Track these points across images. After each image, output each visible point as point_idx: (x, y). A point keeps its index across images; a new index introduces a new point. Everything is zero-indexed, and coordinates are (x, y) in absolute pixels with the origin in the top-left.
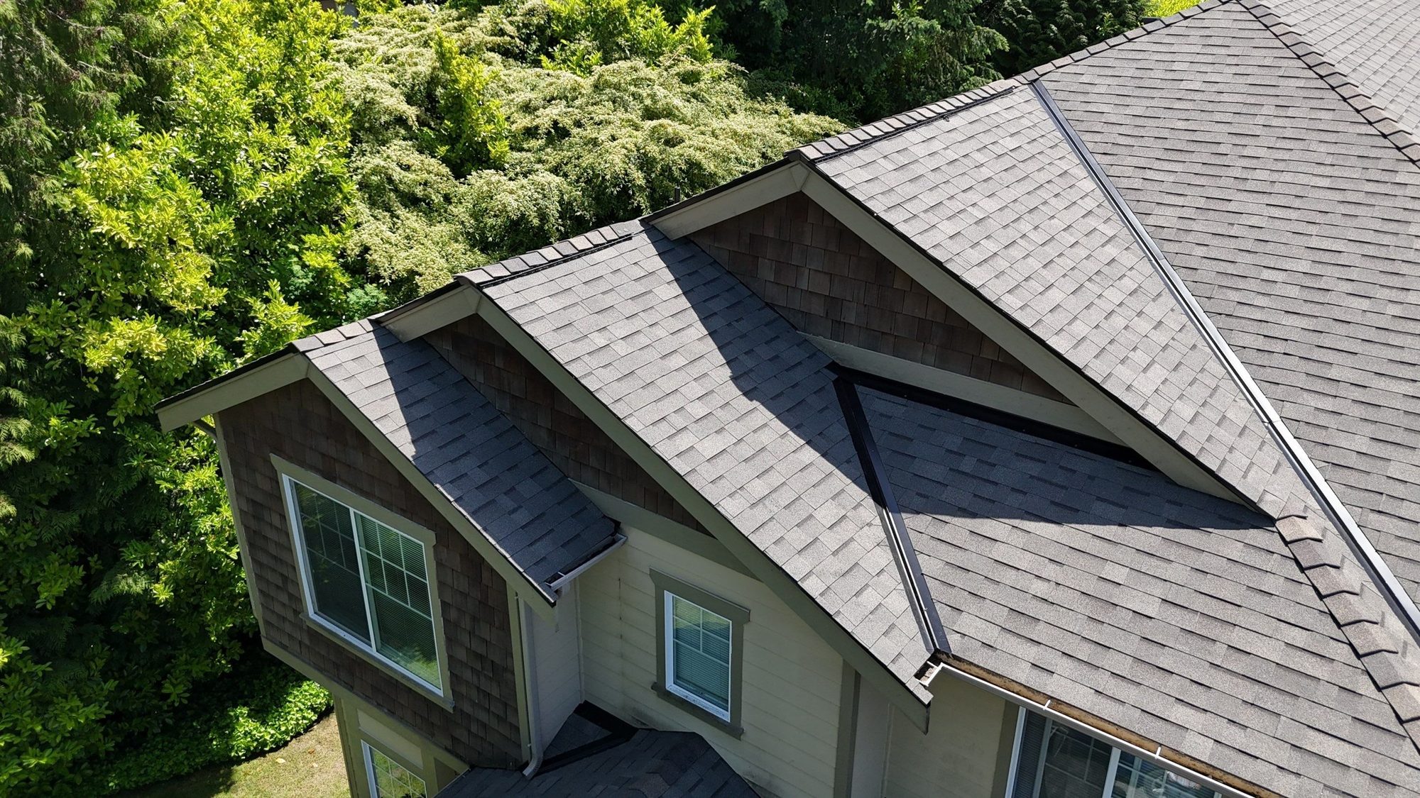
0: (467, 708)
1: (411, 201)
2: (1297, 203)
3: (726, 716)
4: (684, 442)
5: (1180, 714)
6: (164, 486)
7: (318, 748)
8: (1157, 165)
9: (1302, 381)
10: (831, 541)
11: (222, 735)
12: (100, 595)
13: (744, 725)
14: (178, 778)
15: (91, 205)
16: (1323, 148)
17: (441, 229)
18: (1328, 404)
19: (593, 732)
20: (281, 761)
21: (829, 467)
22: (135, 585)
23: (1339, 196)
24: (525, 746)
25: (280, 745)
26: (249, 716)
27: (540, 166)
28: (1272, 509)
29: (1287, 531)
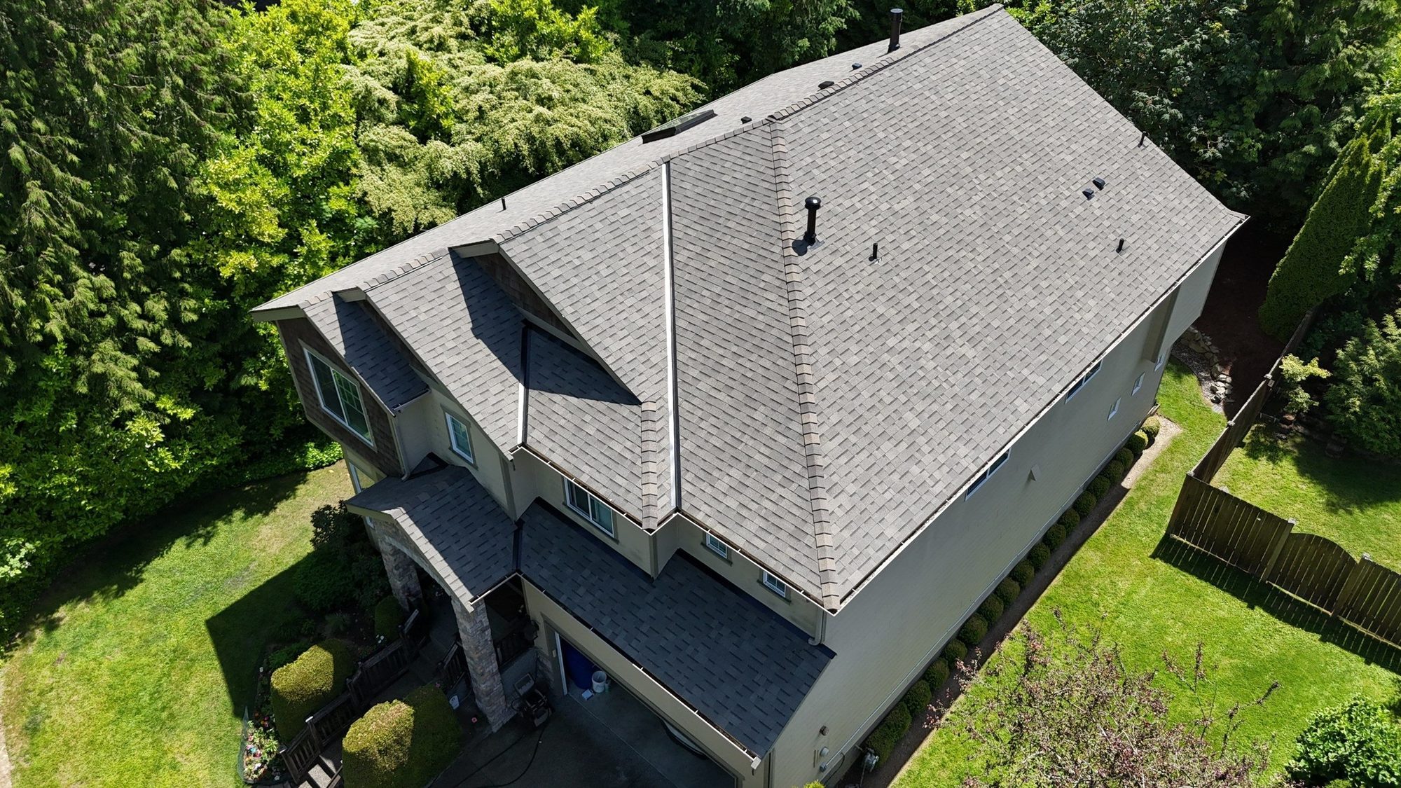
0: (382, 452)
1: (393, 157)
2: (731, 256)
3: (471, 460)
4: (439, 360)
5: (585, 468)
6: (262, 332)
8: (694, 226)
9: (690, 344)
10: (493, 400)
11: (301, 457)
12: (233, 385)
13: (478, 467)
14: (280, 476)
15: (216, 191)
16: (756, 227)
17: (412, 177)
18: (693, 355)
19: (432, 464)
20: (331, 472)
21: (505, 369)
22: (248, 380)
23: (746, 254)
24: (402, 468)
25: (331, 464)
26: (315, 447)
27: (469, 137)
28: (641, 399)
29: (644, 407)
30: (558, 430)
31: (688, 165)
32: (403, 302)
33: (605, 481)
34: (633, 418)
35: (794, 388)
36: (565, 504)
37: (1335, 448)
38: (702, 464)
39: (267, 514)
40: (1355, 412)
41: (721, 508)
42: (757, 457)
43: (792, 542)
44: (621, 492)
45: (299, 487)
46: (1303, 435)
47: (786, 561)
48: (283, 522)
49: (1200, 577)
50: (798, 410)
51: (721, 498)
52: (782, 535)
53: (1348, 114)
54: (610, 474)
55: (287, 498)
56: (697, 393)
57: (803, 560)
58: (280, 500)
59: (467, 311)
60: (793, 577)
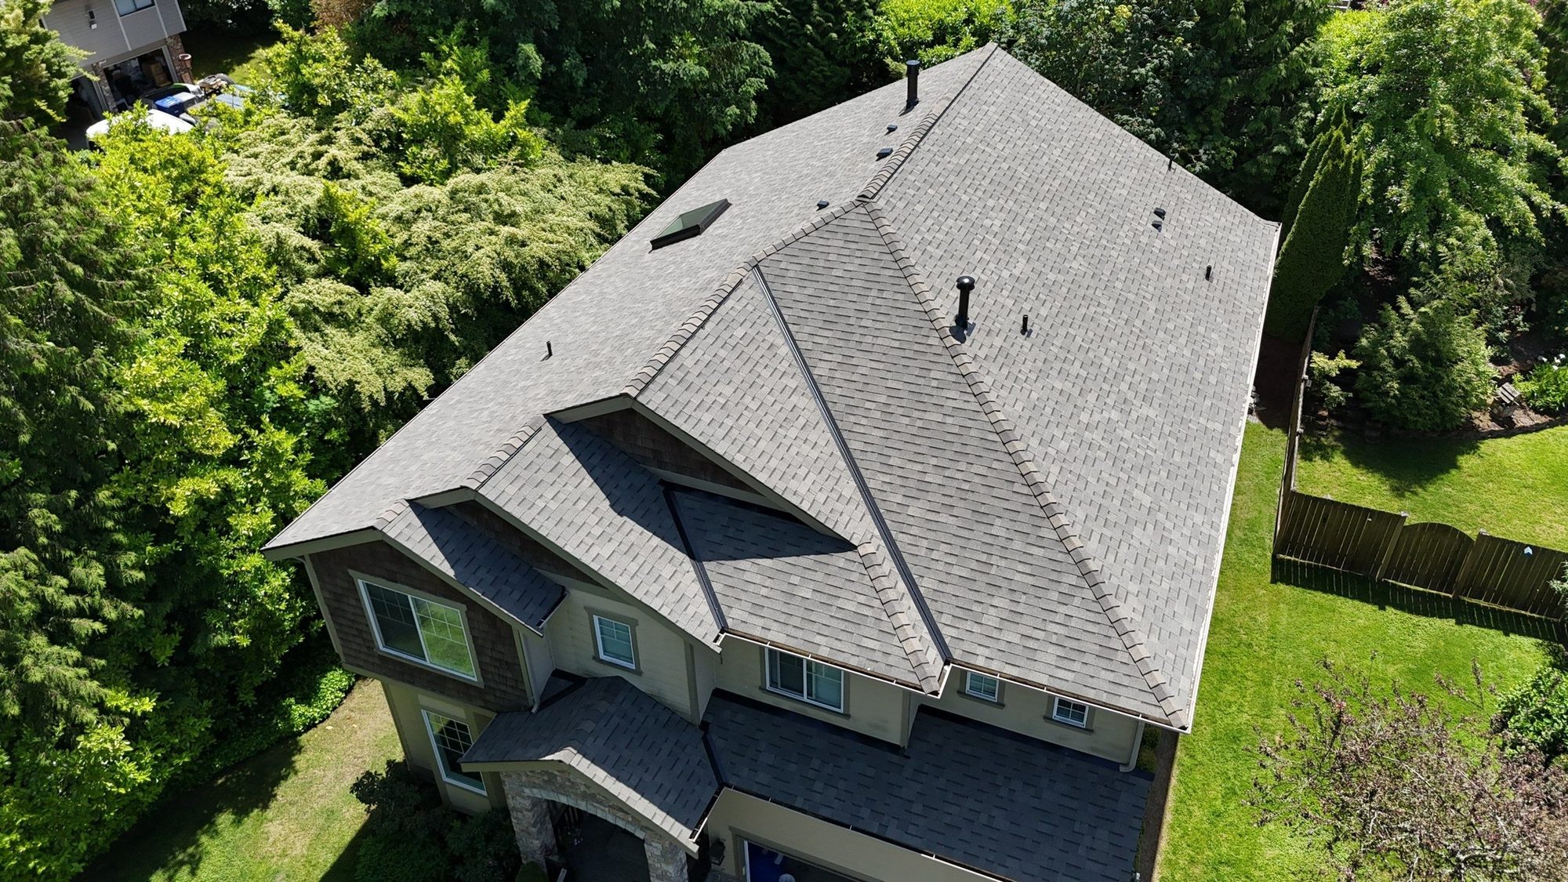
0: (492, 685)
1: (330, 317)
2: (883, 358)
3: (633, 667)
4: (593, 552)
5: (818, 639)
6: (225, 572)
7: (353, 714)
8: (820, 332)
9: (877, 467)
10: (670, 586)
11: (284, 719)
12: (198, 650)
13: (642, 669)
14: (261, 752)
15: (144, 404)
16: (898, 320)
17: (359, 338)
18: (887, 479)
19: (564, 684)
20: (329, 728)
22: (222, 639)
23: (902, 353)
24: (530, 698)
25: (325, 718)
26: (297, 703)
27: (424, 276)
28: (855, 542)
29: (862, 551)
30: (762, 601)
31: (783, 265)
32: (525, 492)
33: (854, 650)
34: (849, 566)
35: (1026, 490)
36: (763, 689)
37: (1374, 434)
38: (954, 601)
39: (265, 807)
40: (1395, 395)
41: (1002, 646)
42: (1018, 577)
43: (1104, 663)
44: (878, 656)
45: (294, 759)
46: (1339, 428)
47: (1107, 687)
48: (294, 810)
49: (1325, 591)
50: (1042, 514)
51: (995, 634)
52: (1087, 658)
53: (1306, 110)
54: (855, 639)
56: (911, 521)
57: (1126, 681)
58: (276, 783)
59: (595, 485)
60: (1122, 703)
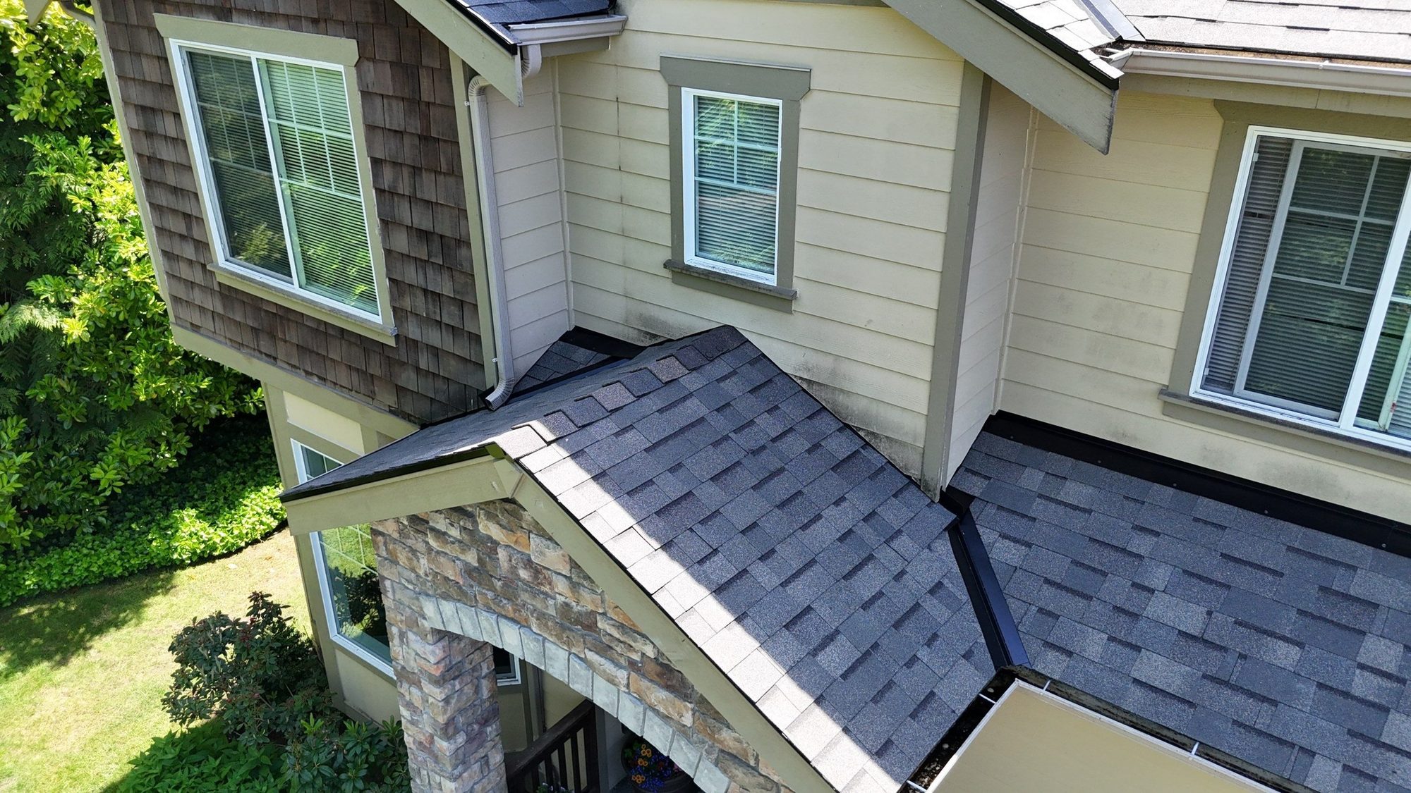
0: (413, 331)
3: (770, 280)
7: (277, 555)
11: (163, 535)
13: (798, 286)
20: (232, 566)
22: (42, 317)
24: (489, 361)
25: (232, 551)
55: (118, 624)
